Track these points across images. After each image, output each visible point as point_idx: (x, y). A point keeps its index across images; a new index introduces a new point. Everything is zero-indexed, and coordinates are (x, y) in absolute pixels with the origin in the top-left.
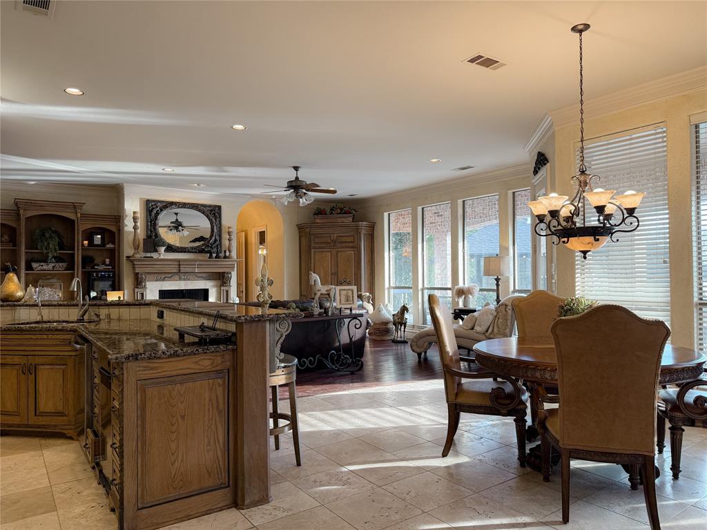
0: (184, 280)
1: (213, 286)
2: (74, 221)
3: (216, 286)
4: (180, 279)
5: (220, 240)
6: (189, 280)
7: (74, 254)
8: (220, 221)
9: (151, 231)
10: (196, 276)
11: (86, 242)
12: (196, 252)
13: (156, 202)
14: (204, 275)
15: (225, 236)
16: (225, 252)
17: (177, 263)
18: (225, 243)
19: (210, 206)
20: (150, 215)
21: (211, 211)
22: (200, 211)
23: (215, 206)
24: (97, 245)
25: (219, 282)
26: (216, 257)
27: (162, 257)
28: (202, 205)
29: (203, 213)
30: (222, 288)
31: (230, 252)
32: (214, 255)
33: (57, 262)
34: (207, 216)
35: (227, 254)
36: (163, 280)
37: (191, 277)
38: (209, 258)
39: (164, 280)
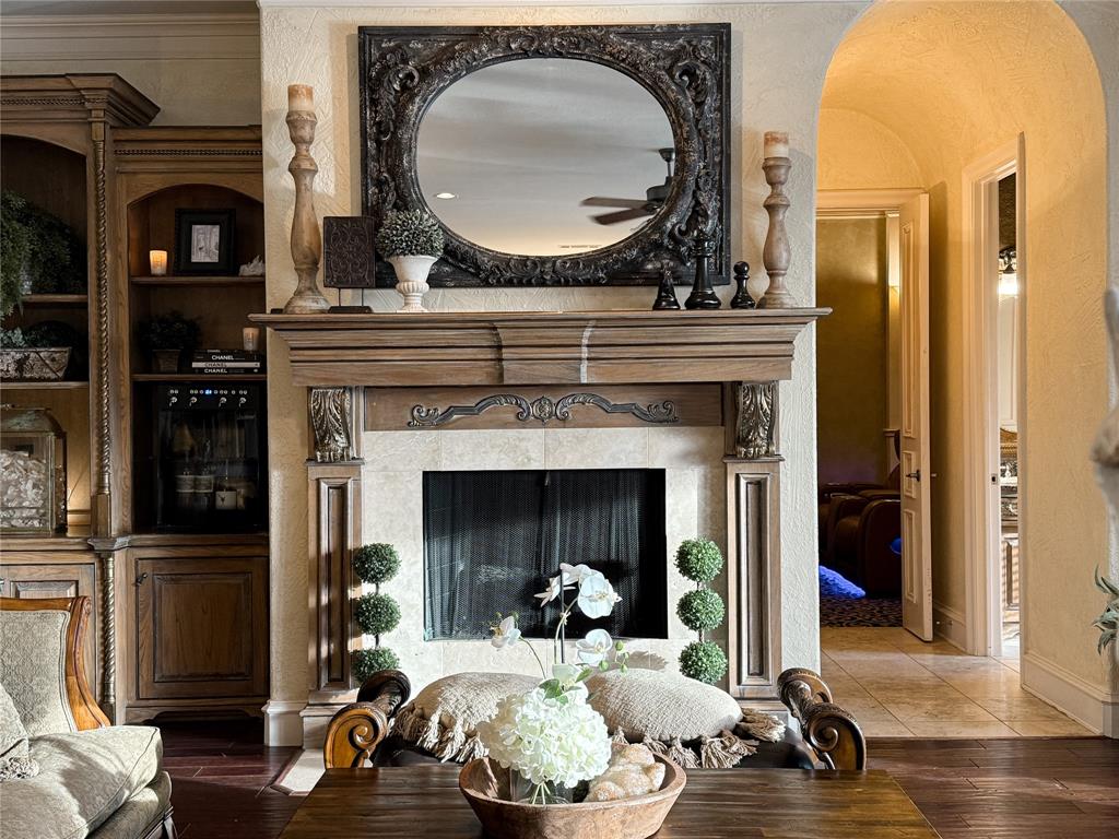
0: (542, 422)
1: (687, 457)
2: (81, 159)
3: (701, 457)
4: (522, 420)
5: (723, 213)
6: (564, 421)
7: (84, 306)
8: (724, 109)
9: (380, 184)
10: (602, 405)
11: (158, 258)
12: (595, 283)
13: (404, 34)
14: (641, 400)
15: (750, 189)
16: (741, 272)
17: (484, 338)
18: (751, 225)
19: (671, 31)
20: (374, 103)
21: (676, 56)
22: (614, 62)
23: (696, 30)
24: (204, 269)
25: (716, 438)
26: (690, 304)
27: (416, 307)
28: (630, 32)
29: (633, 70)
30: (733, 469)
31: (772, 272)
32: (682, 294)
33: (33, 344)
34: (655, 88)
35: (758, 284)
36: (438, 427)
37: (569, 407)
38: (657, 307)
39: (442, 422)
